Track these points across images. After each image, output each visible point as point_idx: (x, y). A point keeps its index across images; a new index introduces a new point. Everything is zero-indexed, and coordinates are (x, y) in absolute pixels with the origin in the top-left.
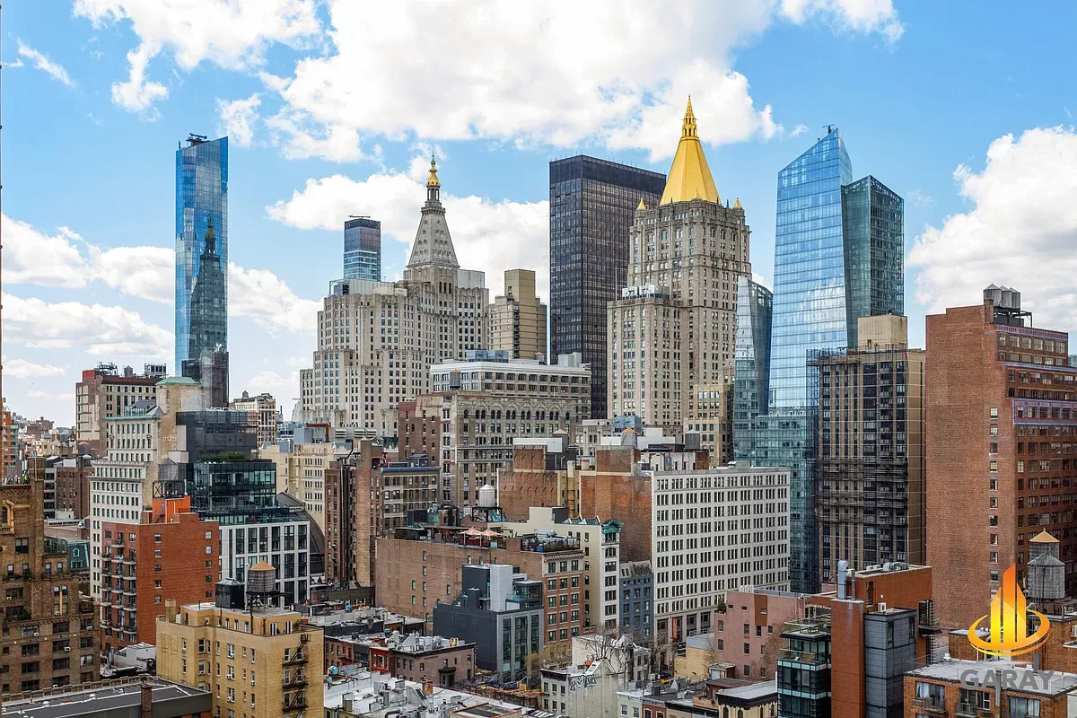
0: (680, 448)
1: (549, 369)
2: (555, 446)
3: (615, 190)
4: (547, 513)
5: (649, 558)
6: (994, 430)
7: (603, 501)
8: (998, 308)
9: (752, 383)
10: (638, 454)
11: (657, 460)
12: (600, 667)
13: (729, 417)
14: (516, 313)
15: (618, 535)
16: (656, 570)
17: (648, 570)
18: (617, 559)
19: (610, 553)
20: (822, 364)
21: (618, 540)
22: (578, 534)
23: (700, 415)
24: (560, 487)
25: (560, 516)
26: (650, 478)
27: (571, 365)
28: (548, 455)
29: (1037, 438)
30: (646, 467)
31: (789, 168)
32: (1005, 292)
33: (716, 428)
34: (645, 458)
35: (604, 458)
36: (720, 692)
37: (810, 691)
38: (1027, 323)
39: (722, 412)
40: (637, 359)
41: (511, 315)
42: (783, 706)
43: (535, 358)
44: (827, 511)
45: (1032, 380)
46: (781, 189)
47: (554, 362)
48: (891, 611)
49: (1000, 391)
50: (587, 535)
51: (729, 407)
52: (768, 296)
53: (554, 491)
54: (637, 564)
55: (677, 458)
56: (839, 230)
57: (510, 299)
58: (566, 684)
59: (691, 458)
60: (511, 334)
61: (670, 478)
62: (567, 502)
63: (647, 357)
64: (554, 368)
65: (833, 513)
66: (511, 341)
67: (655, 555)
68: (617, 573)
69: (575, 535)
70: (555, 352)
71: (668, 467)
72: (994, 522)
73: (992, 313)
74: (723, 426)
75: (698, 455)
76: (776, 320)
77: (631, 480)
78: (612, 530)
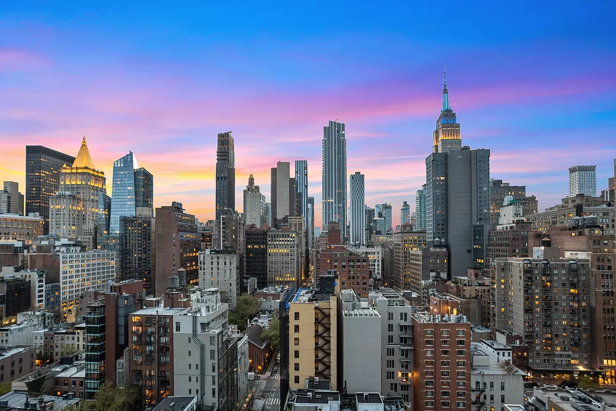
0: (74, 245)
1: (25, 217)
2: (18, 244)
3: (55, 160)
4: (12, 268)
5: (59, 282)
6: (174, 240)
7: (39, 263)
8: (176, 208)
9: (104, 225)
10: (55, 247)
11: (63, 249)
12: (27, 323)
13: (96, 235)
14: (9, 197)
15: (44, 275)
16: (62, 286)
17: (58, 286)
18: (44, 283)
19: (40, 281)
20: (125, 221)
21: (44, 277)
22: (26, 276)
23: (85, 235)
24: (20, 259)
25: (17, 270)
26: (59, 255)
27: (34, 217)
28: (15, 247)
29: (186, 243)
30: (58, 251)
31: (117, 161)
32: (178, 203)
33: (91, 239)
34: (57, 249)
35: (40, 248)
36: (77, 326)
37: (97, 324)
38: (184, 212)
39: (93, 234)
40: (62, 216)
41: (6, 197)
42: (87, 330)
43: (17, 213)
44: (126, 264)
45: (185, 227)
46: (114, 167)
47: (27, 215)
48: (128, 295)
49: (176, 230)
50: (30, 276)
51: (96, 233)
52: (110, 199)
53: (17, 260)
54: (53, 284)
55: (73, 248)
56: (133, 182)
57: (6, 191)
58: (8, 332)
59: (79, 249)
60: (6, 204)
61: (68, 255)
62: (23, 264)
63: (65, 216)
64: (27, 217)
65: (128, 264)
66: (6, 206)
67: (61, 281)
68: (44, 288)
69: (24, 276)
70: (28, 211)
71: (68, 251)
72: (174, 265)
73: (174, 209)
74: (93, 238)
75: (82, 248)
76: (112, 206)
77: (51, 256)
78: (42, 273)
